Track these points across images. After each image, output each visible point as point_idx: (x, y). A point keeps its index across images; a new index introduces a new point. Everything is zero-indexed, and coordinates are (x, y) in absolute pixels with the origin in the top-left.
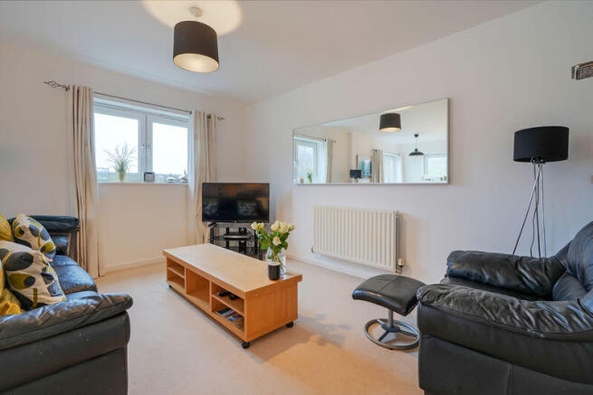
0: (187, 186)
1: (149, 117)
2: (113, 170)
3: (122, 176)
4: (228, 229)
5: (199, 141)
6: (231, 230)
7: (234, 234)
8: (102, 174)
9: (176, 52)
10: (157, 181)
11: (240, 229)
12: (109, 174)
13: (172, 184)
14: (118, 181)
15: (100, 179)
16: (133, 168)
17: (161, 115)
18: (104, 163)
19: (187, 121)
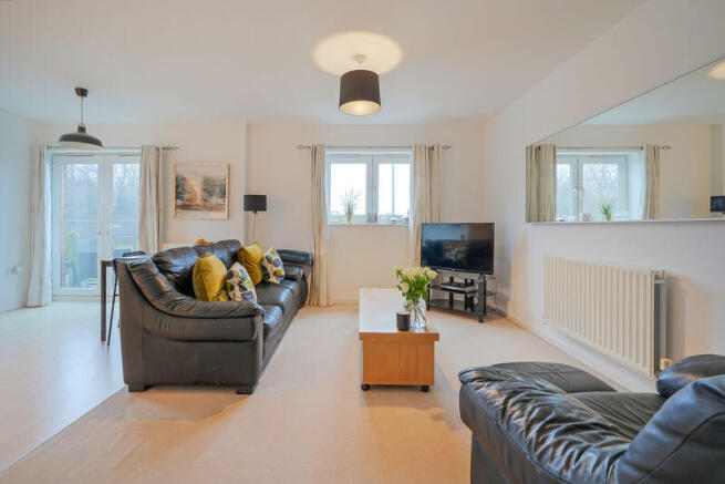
0: (408, 227)
1: (375, 159)
2: (343, 213)
3: (349, 219)
4: (452, 279)
5: (418, 178)
6: (457, 280)
7: (459, 285)
8: (334, 217)
9: (342, 102)
10: (380, 222)
11: (466, 280)
12: (340, 217)
13: (395, 225)
14: (346, 222)
15: (330, 221)
16: (361, 210)
17: (386, 155)
18: (336, 207)
19: (407, 156)
